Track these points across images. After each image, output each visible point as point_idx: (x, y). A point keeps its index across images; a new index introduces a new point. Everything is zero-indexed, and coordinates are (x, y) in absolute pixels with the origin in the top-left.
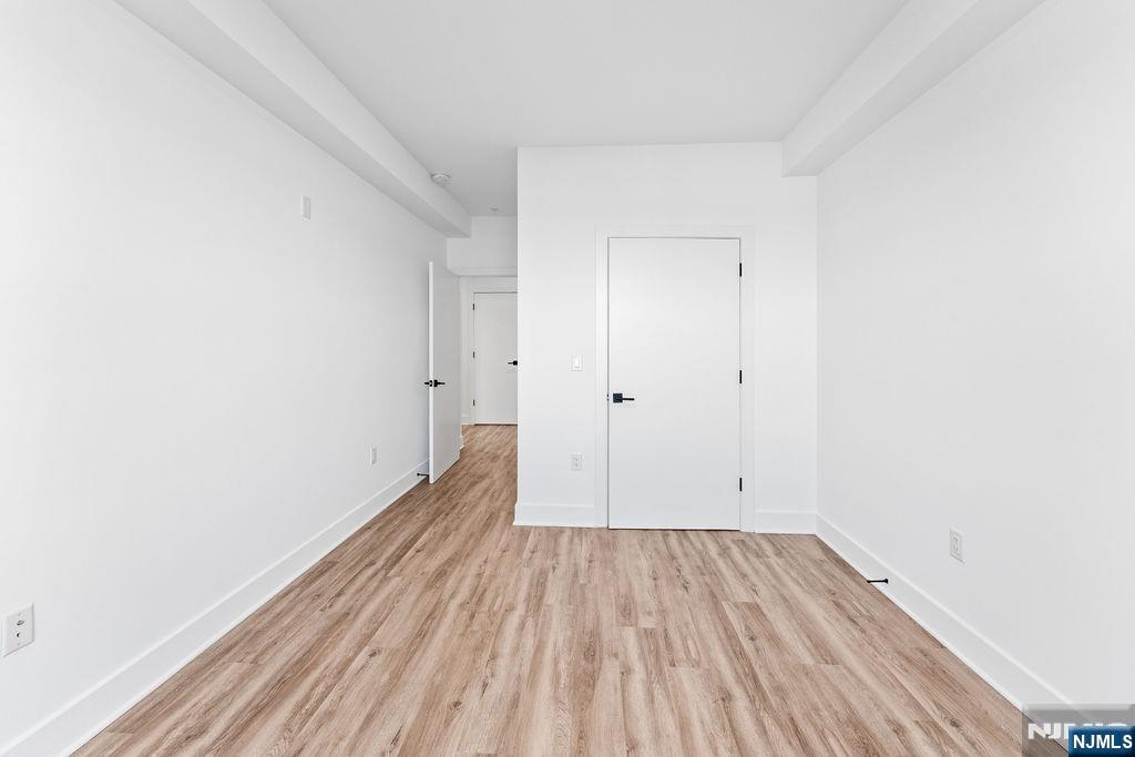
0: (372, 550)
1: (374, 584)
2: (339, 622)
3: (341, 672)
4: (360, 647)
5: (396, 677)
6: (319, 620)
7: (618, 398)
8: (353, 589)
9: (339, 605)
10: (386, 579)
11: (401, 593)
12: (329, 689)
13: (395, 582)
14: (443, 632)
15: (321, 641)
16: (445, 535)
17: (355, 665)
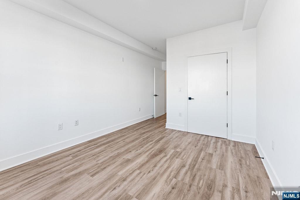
0: (135, 127)
1: (132, 132)
2: (122, 136)
3: (117, 143)
4: (122, 140)
5: (125, 145)
6: (120, 135)
7: (190, 99)
8: (128, 132)
9: (124, 134)
10: (134, 132)
11: (135, 134)
12: (114, 144)
13: (135, 133)
14: (137, 141)
15: (118, 138)
16: (150, 127)
17: (120, 142)
